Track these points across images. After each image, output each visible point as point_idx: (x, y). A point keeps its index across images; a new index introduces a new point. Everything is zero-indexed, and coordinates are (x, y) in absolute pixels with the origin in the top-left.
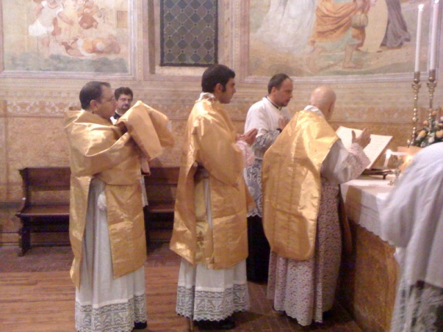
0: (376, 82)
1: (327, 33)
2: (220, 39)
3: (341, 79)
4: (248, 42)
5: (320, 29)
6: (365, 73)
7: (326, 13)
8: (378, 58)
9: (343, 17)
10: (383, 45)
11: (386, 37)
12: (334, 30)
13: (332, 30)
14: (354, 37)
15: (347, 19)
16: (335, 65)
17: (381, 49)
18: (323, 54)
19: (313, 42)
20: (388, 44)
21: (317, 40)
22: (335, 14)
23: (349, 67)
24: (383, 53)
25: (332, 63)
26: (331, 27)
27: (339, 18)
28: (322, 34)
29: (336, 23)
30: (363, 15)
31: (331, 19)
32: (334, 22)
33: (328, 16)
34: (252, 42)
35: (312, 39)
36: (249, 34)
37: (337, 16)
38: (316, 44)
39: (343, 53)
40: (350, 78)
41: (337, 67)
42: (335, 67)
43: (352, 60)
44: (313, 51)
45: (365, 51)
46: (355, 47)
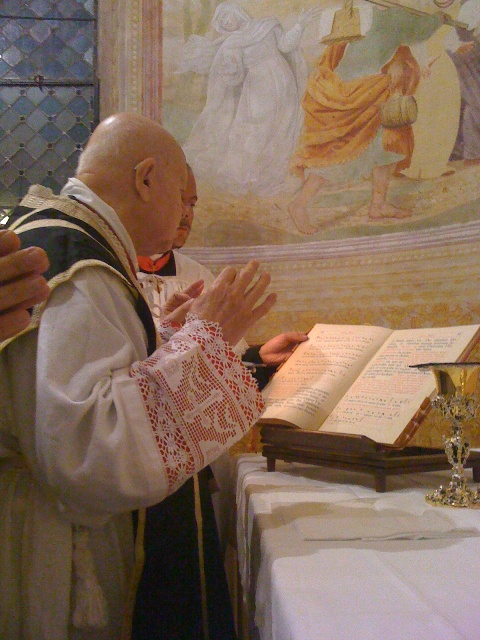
0: (447, 244)
1: (330, 147)
3: (366, 243)
5: (315, 139)
6: (419, 226)
8: (445, 189)
9: (362, 108)
10: (455, 157)
11: (460, 138)
12: (344, 139)
13: (340, 139)
14: (389, 147)
15: (371, 111)
16: (352, 213)
17: (451, 169)
18: (323, 192)
19: (301, 168)
20: (466, 155)
21: (309, 164)
23: (383, 217)
24: (455, 175)
25: (344, 209)
26: (336, 133)
28: (318, 149)
29: (348, 124)
31: (336, 114)
32: (343, 122)
33: (328, 110)
35: (299, 162)
38: (307, 172)
39: (367, 187)
40: (387, 241)
41: (356, 218)
42: (352, 218)
43: (388, 199)
44: (302, 188)
45: (416, 176)
46: (393, 170)
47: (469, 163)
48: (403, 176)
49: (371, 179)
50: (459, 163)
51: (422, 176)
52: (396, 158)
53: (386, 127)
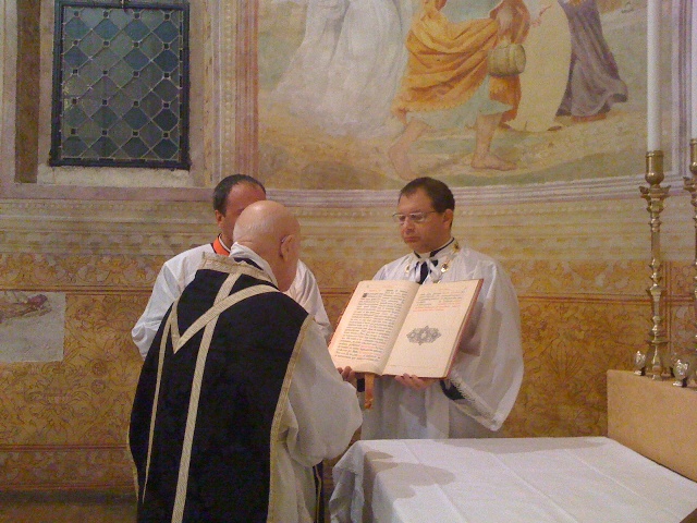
1: (434, 91)
2: (194, 104)
4: (256, 111)
5: (418, 81)
6: (523, 180)
7: (430, 45)
8: (551, 145)
9: (467, 54)
10: (562, 112)
11: (569, 93)
12: (448, 84)
13: (444, 84)
14: (494, 96)
15: (477, 56)
17: (557, 124)
18: (426, 137)
19: (403, 112)
20: (574, 111)
21: (411, 107)
22: (449, 46)
23: (486, 168)
25: (447, 157)
26: (440, 78)
27: (459, 55)
28: (421, 93)
30: (513, 46)
31: (441, 57)
32: (449, 65)
33: (434, 52)
34: (262, 112)
35: (401, 105)
36: (256, 93)
37: (454, 50)
38: (409, 115)
39: (471, 135)
40: (489, 193)
41: (457, 167)
42: (454, 167)
43: (492, 149)
44: (403, 132)
45: (521, 128)
46: (498, 120)
47: (576, 119)
48: (508, 127)
49: (475, 127)
51: (528, 129)
52: (502, 108)
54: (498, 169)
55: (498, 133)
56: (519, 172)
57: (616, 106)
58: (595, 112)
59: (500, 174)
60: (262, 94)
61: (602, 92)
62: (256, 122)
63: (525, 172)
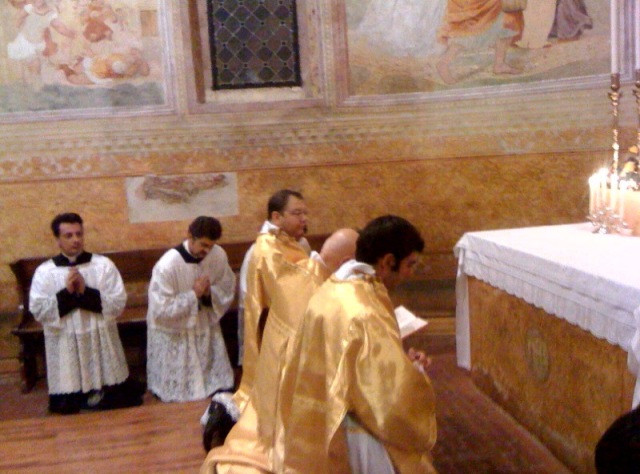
0: (545, 93)
1: (466, 23)
2: (302, 41)
3: (491, 90)
4: (346, 44)
5: (455, 17)
8: (545, 57)
10: (552, 35)
11: (555, 24)
12: (476, 19)
13: (474, 19)
14: (507, 26)
16: (482, 70)
17: (549, 43)
19: (445, 38)
20: (559, 35)
21: (451, 35)
23: (503, 73)
25: (476, 67)
26: (471, 14)
28: (457, 25)
29: (478, 8)
32: (476, 6)
34: (352, 44)
35: (444, 33)
36: (346, 31)
38: (450, 41)
40: (505, 89)
41: (484, 73)
42: (481, 74)
43: (507, 61)
44: (446, 52)
45: (526, 46)
46: (510, 41)
47: (561, 40)
48: (516, 46)
49: (495, 47)
50: (554, 40)
51: (530, 46)
52: (512, 33)
53: (506, 12)
54: (510, 73)
55: (510, 50)
56: (524, 75)
57: (586, 32)
58: (572, 35)
59: (512, 76)
60: (350, 32)
61: (577, 23)
62: (347, 51)
63: (529, 75)
